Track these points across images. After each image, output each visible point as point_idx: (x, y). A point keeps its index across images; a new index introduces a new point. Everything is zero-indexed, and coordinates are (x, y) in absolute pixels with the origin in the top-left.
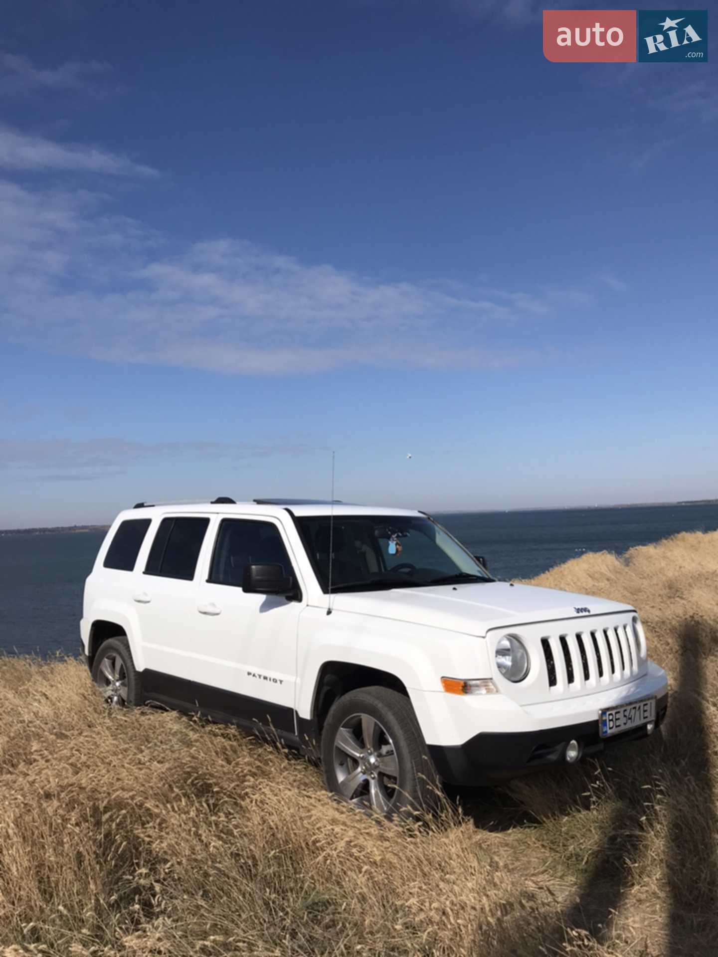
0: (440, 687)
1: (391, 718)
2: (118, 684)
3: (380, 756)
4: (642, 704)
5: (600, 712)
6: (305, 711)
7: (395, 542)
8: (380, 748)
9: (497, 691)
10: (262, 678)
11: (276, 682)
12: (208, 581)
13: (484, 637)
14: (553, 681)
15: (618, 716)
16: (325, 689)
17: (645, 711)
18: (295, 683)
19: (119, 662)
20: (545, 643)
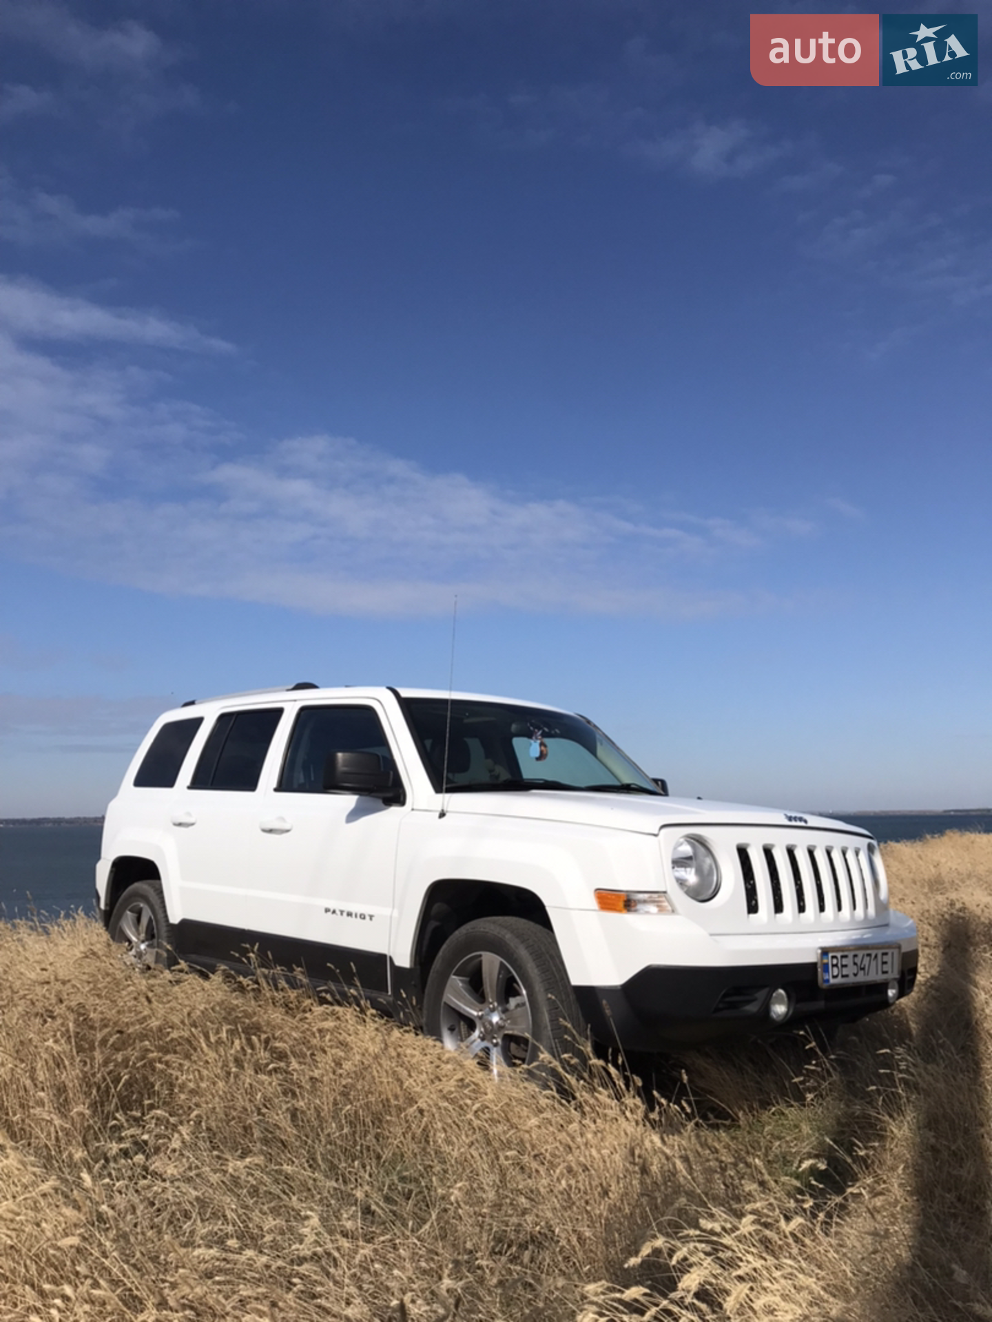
0: (593, 903)
1: (523, 953)
2: (143, 947)
3: (505, 1011)
4: (880, 952)
5: (819, 951)
6: (403, 957)
7: (539, 742)
8: (507, 1002)
9: (673, 911)
10: (345, 914)
11: (364, 918)
12: (276, 790)
13: (656, 835)
14: (753, 908)
15: (845, 961)
16: (433, 924)
17: (884, 963)
18: (391, 917)
19: (146, 915)
20: (743, 853)
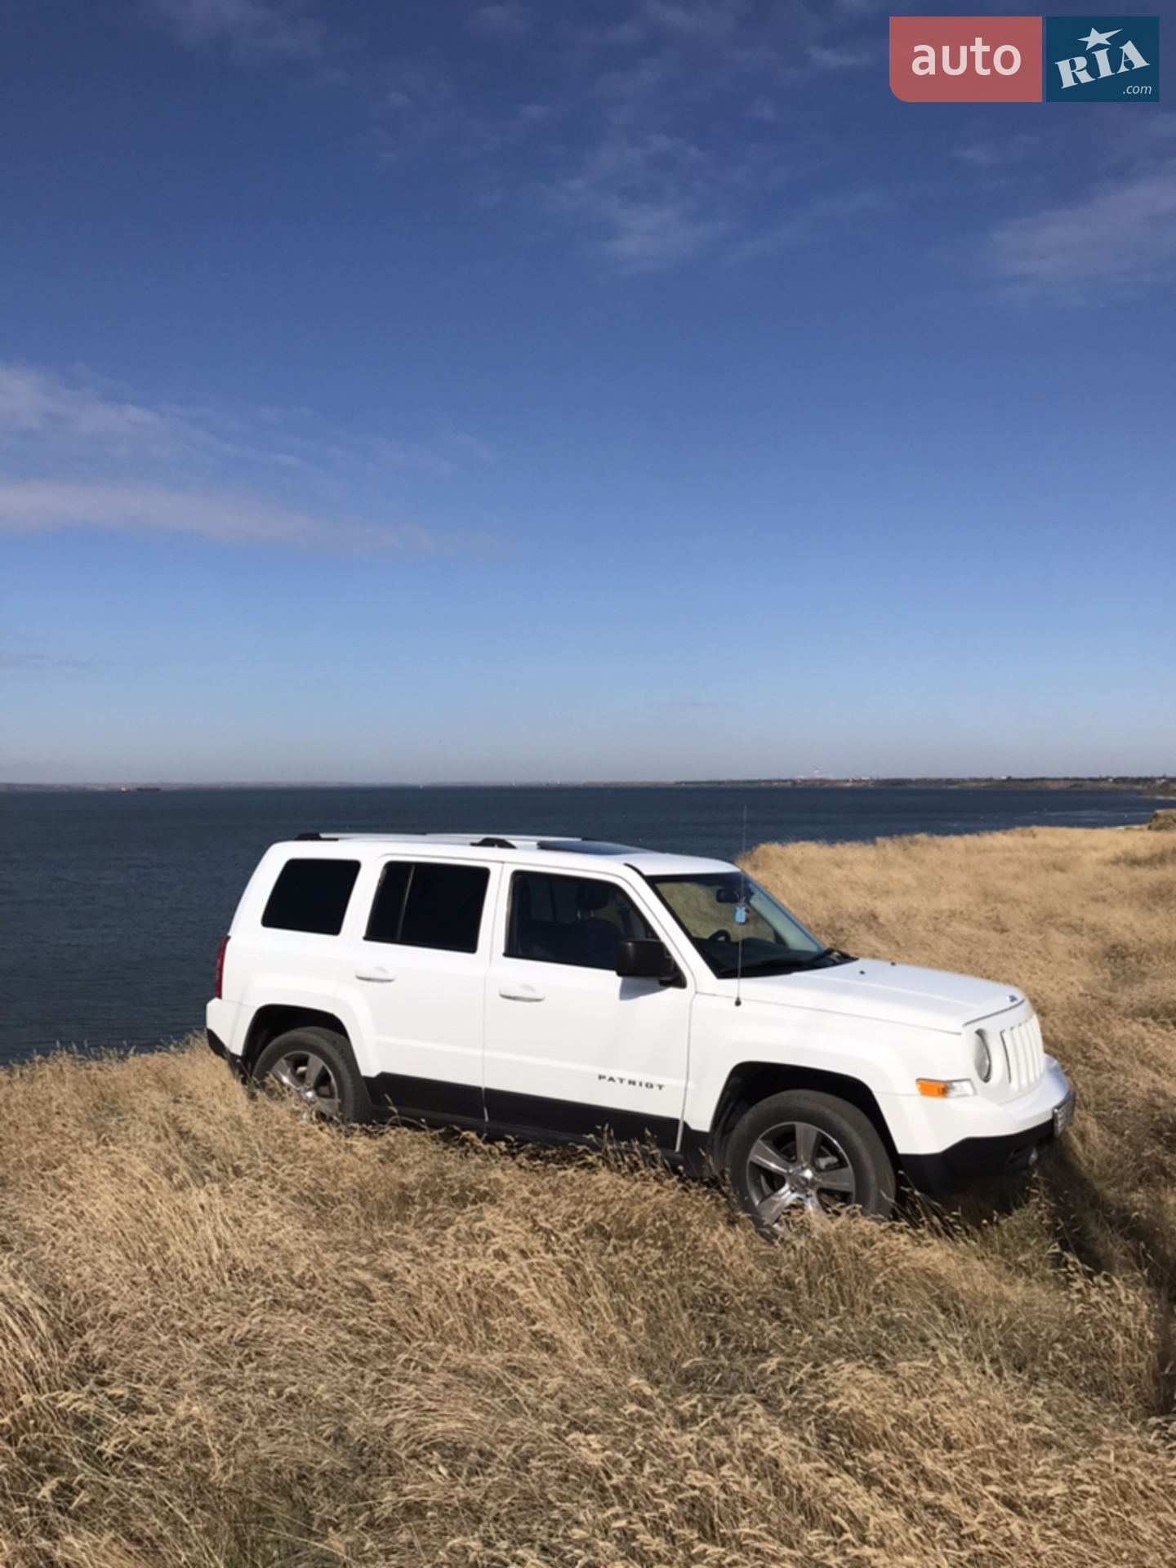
0: (915, 1089)
1: (846, 1126)
2: (310, 1095)
3: (817, 1169)
6: (701, 1119)
8: (818, 1162)
9: (975, 1093)
10: (626, 1082)
11: (652, 1087)
12: (505, 955)
13: (959, 1035)
14: (1010, 1079)
18: (686, 1089)
20: (1001, 1037)
